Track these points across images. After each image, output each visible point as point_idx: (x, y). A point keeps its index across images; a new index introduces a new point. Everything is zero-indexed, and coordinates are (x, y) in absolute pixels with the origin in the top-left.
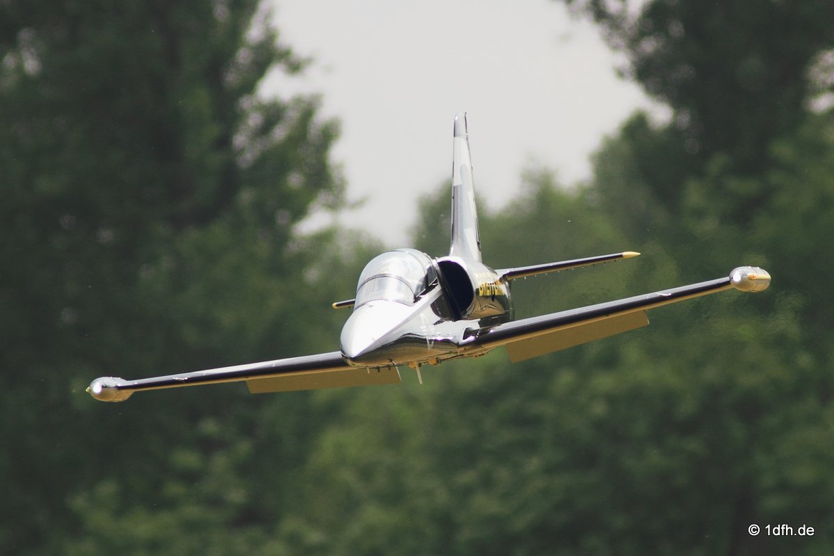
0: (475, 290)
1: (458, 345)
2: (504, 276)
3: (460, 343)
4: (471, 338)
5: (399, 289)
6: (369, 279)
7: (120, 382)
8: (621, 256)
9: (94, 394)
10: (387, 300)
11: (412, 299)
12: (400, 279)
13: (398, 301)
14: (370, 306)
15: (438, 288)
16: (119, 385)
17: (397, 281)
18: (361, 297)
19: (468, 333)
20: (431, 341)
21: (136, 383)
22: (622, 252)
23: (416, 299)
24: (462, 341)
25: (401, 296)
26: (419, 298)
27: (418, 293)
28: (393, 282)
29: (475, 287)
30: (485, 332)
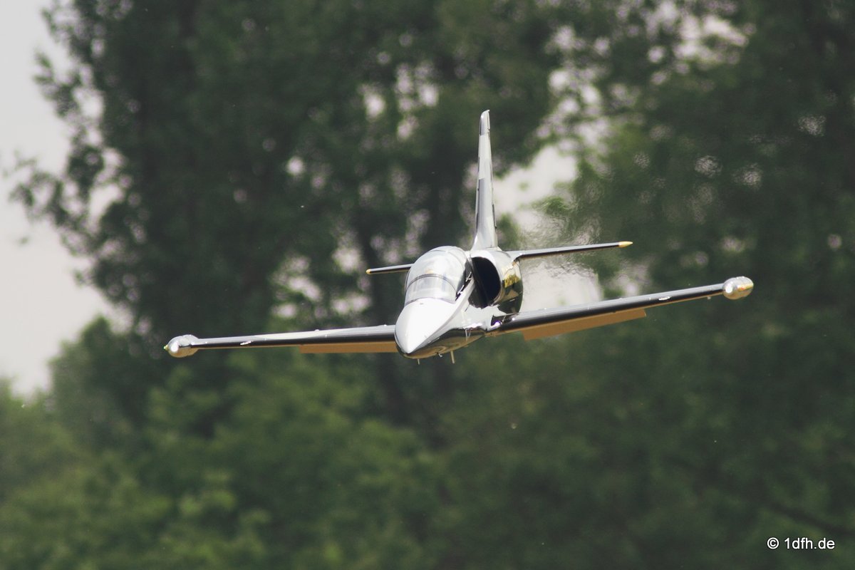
1: (486, 331)
2: (517, 259)
3: (488, 329)
4: (497, 325)
6: (416, 279)
8: (618, 246)
9: (172, 353)
11: (454, 297)
12: (445, 278)
13: (442, 299)
14: (421, 304)
15: (472, 282)
16: (193, 344)
17: (441, 281)
18: (410, 295)
19: (494, 320)
21: (206, 343)
22: (618, 241)
23: (458, 296)
24: (490, 327)
25: (445, 294)
26: (460, 294)
27: (459, 289)
28: (438, 281)
29: (501, 279)
30: (508, 319)
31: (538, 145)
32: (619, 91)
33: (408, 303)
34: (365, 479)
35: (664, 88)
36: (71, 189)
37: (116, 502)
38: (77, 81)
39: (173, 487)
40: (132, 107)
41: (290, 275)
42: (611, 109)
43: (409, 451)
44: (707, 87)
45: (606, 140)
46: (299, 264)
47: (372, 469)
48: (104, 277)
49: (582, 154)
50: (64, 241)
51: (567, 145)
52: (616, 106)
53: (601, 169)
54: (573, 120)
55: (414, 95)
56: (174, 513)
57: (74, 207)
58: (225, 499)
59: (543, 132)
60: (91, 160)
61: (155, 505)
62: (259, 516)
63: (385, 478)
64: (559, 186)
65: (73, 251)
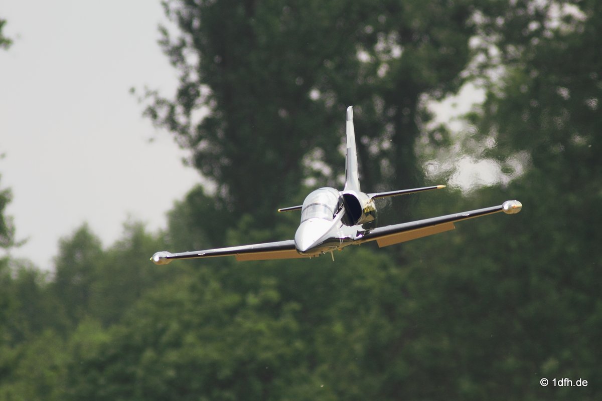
0: (362, 210)
2: (373, 198)
5: (325, 212)
6: (308, 207)
7: (168, 254)
8: (436, 188)
9: (155, 261)
10: (318, 218)
11: (332, 217)
12: (326, 206)
13: (325, 218)
14: (310, 221)
15: (343, 209)
16: (168, 256)
17: (323, 207)
18: (303, 217)
20: (341, 239)
21: (177, 255)
24: (356, 238)
25: (326, 216)
26: (335, 216)
27: (335, 213)
28: (321, 208)
29: (362, 208)
30: (367, 233)
31: (463, 82)
32: (511, 49)
33: (303, 222)
34: (357, 283)
35: (538, 47)
36: (179, 109)
37: (208, 296)
38: (183, 44)
39: (242, 288)
40: (217, 59)
41: (312, 160)
42: (506, 60)
43: (384, 267)
44: (563, 46)
45: (503, 79)
46: (318, 153)
47: (362, 277)
48: (201, 162)
49: (489, 86)
50: (176, 139)
51: (480, 81)
52: (509, 57)
53: (501, 95)
54: (484, 67)
55: (388, 51)
56: (243, 304)
57: (181, 119)
58: (273, 295)
59: (465, 74)
60: (192, 92)
61: (232, 299)
62: (295, 306)
63: (369, 282)
64: (475, 105)
65: (181, 147)
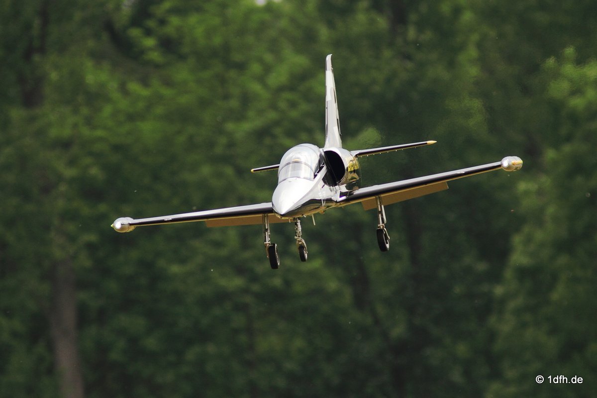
0: (346, 168)
1: (336, 202)
2: (356, 155)
3: (338, 201)
4: (343, 198)
5: (307, 171)
6: (285, 166)
7: (131, 221)
8: (426, 143)
9: (117, 229)
10: (300, 178)
11: (313, 176)
13: (306, 178)
14: (290, 182)
15: (325, 168)
16: (130, 223)
19: (342, 195)
20: (323, 200)
21: (140, 221)
22: (427, 141)
23: (315, 176)
24: (339, 199)
25: (307, 175)
27: (315, 172)
28: (304, 167)
29: (346, 166)
30: (351, 194)
33: (281, 182)
